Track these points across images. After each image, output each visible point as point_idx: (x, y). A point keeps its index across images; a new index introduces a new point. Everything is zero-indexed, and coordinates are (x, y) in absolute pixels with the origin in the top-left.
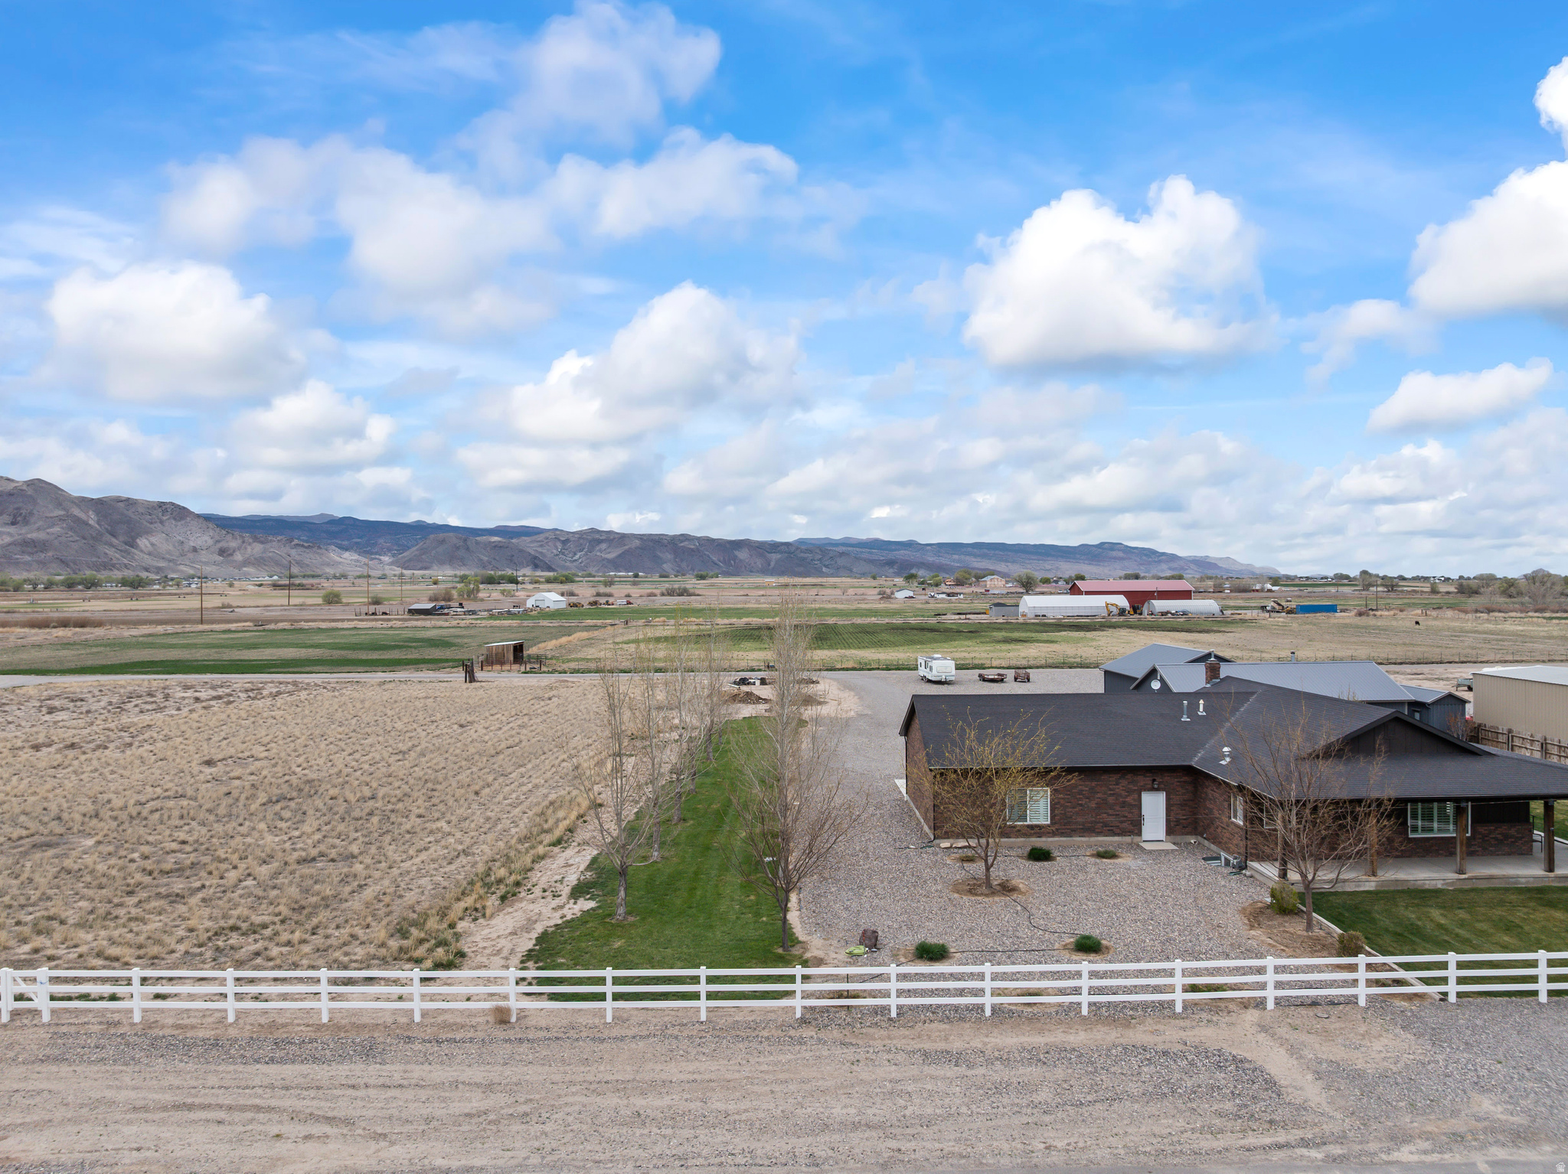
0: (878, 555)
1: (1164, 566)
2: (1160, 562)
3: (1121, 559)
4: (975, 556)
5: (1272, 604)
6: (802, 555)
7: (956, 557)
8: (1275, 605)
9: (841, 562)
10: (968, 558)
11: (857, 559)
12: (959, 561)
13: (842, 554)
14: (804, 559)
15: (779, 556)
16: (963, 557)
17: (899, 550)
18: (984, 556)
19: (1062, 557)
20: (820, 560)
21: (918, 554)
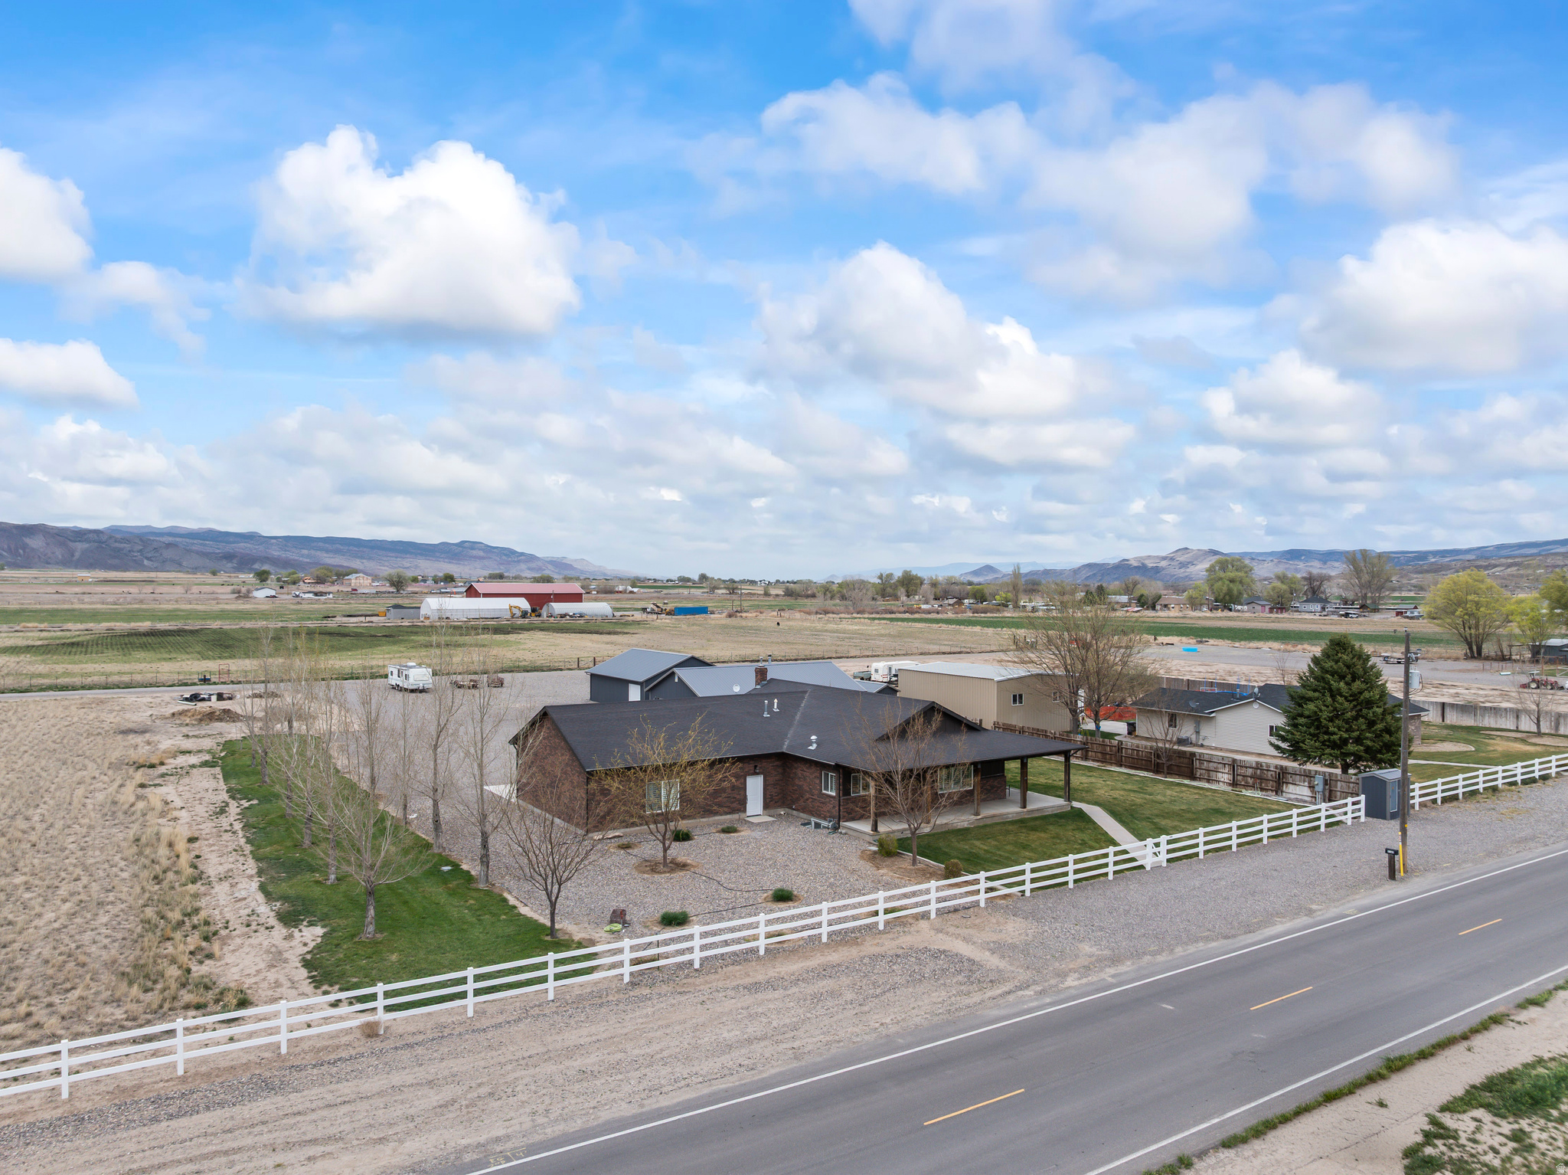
0: (211, 547)
1: (524, 567)
2: (519, 561)
3: (481, 558)
4: (327, 551)
5: (652, 606)
6: (118, 545)
8: (655, 607)
9: (168, 554)
10: (319, 553)
11: (189, 551)
13: (169, 545)
14: (120, 550)
15: (86, 546)
17: (238, 542)
18: (337, 552)
19: (421, 554)
20: (140, 551)
21: (261, 548)
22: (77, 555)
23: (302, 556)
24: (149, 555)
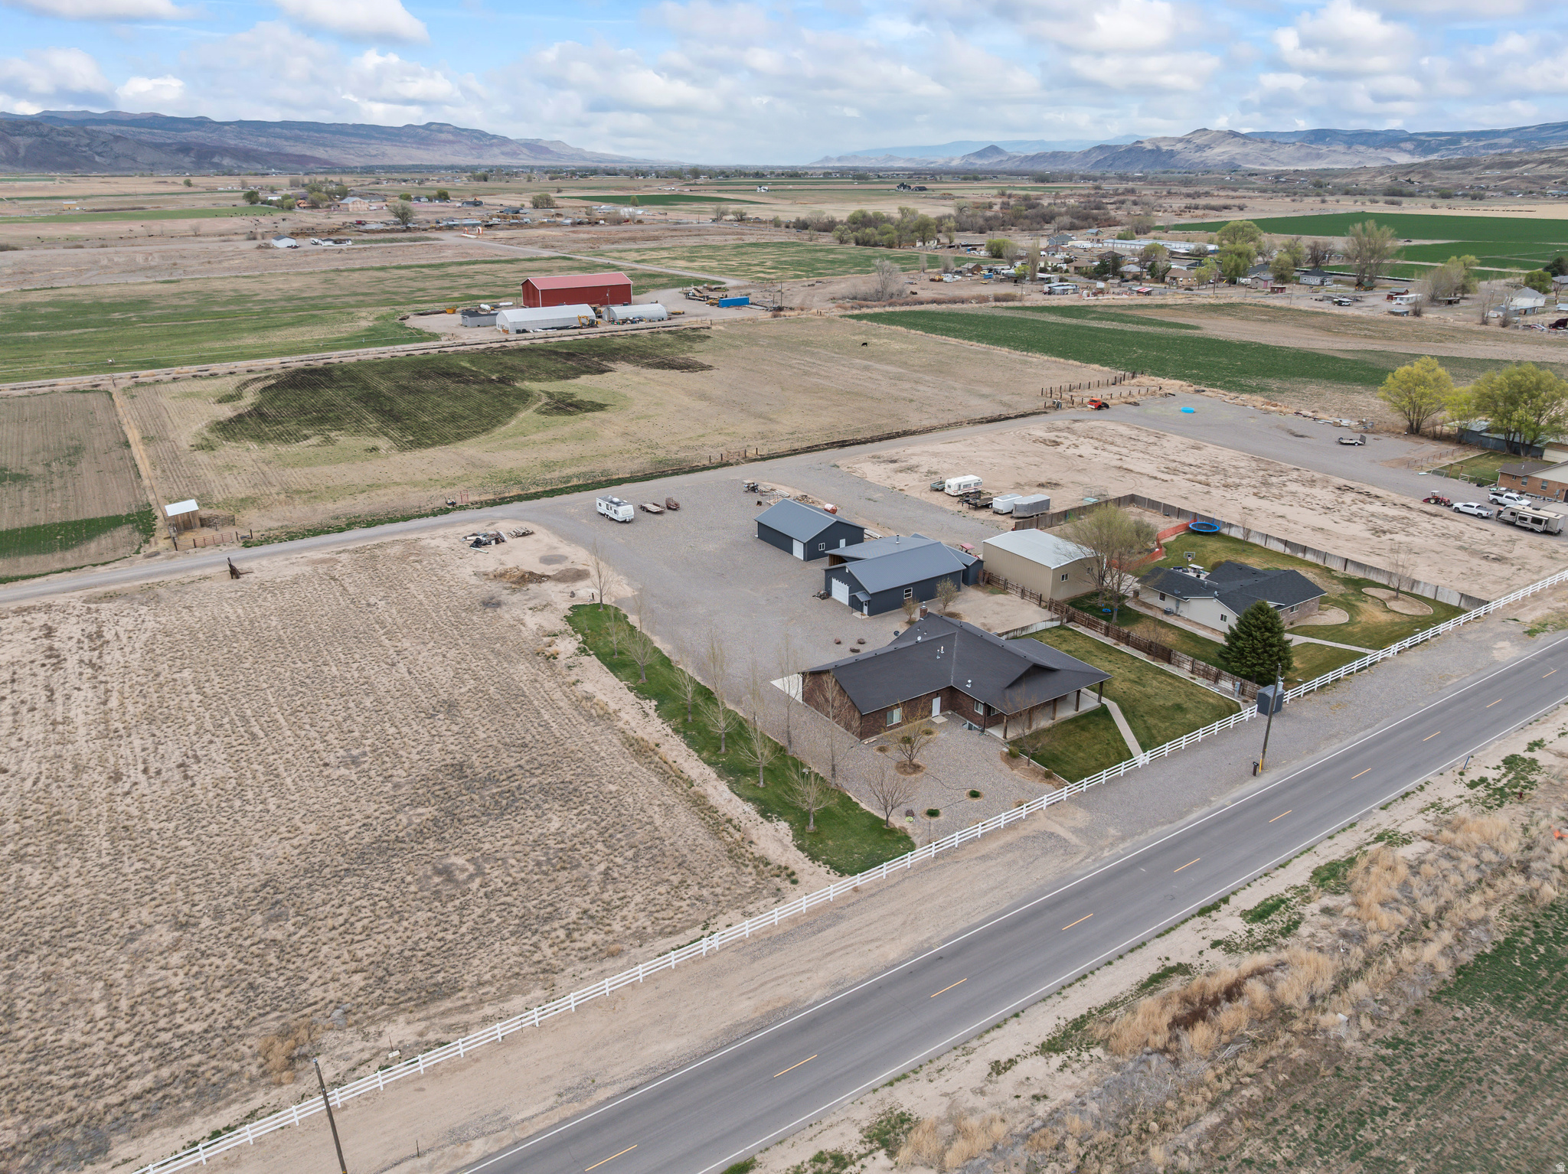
0: (163, 137)
1: (496, 151)
2: (492, 145)
3: (450, 142)
4: (287, 138)
6: (61, 138)
7: (263, 140)
9: (118, 148)
10: (278, 141)
11: (141, 143)
12: (268, 145)
14: (66, 144)
15: (29, 141)
16: (271, 140)
17: (190, 130)
19: (387, 140)
20: (88, 145)
21: (215, 136)
22: (22, 152)
23: (261, 144)
24: (99, 150)
